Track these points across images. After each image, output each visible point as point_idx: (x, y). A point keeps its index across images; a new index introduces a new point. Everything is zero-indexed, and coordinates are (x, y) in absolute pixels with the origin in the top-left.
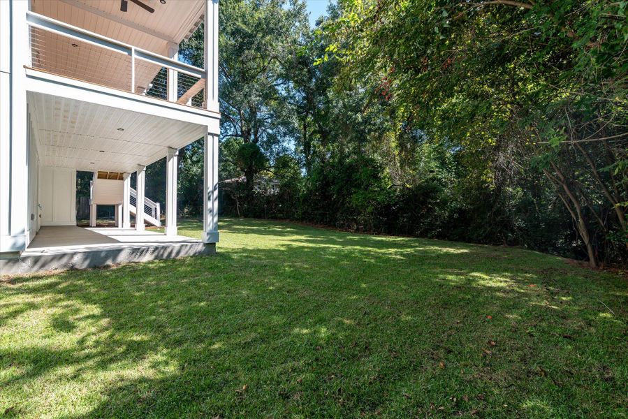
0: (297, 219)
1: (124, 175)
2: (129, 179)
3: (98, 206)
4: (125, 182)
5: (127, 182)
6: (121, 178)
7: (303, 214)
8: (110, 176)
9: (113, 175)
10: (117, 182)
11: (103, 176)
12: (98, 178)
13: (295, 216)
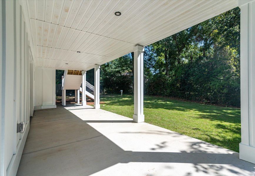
0: (166, 96)
1: (83, 72)
2: (85, 74)
3: (66, 90)
4: (83, 76)
5: (84, 77)
6: (81, 74)
7: (171, 92)
8: (74, 73)
9: (76, 72)
10: (79, 76)
11: (70, 73)
12: (68, 74)
13: (165, 94)
